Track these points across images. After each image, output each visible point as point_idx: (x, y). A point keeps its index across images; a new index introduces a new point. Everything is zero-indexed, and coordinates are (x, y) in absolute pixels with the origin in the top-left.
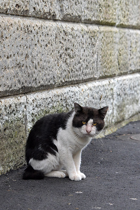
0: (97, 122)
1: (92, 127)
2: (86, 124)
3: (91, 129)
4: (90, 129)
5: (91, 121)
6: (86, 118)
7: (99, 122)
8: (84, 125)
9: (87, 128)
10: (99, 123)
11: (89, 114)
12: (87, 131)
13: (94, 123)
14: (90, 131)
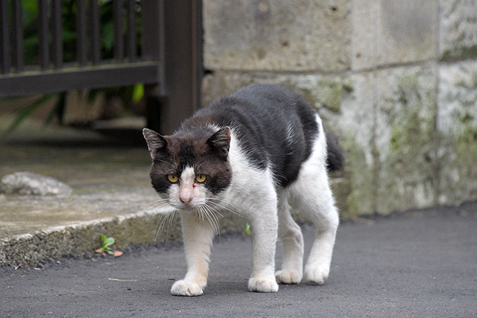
0: (205, 172)
1: (194, 186)
2: (178, 183)
3: (193, 192)
4: (189, 194)
5: (189, 172)
6: (176, 165)
7: (212, 172)
8: (174, 185)
9: (180, 192)
10: (212, 176)
11: (181, 154)
12: (181, 200)
13: (197, 175)
14: (190, 200)
